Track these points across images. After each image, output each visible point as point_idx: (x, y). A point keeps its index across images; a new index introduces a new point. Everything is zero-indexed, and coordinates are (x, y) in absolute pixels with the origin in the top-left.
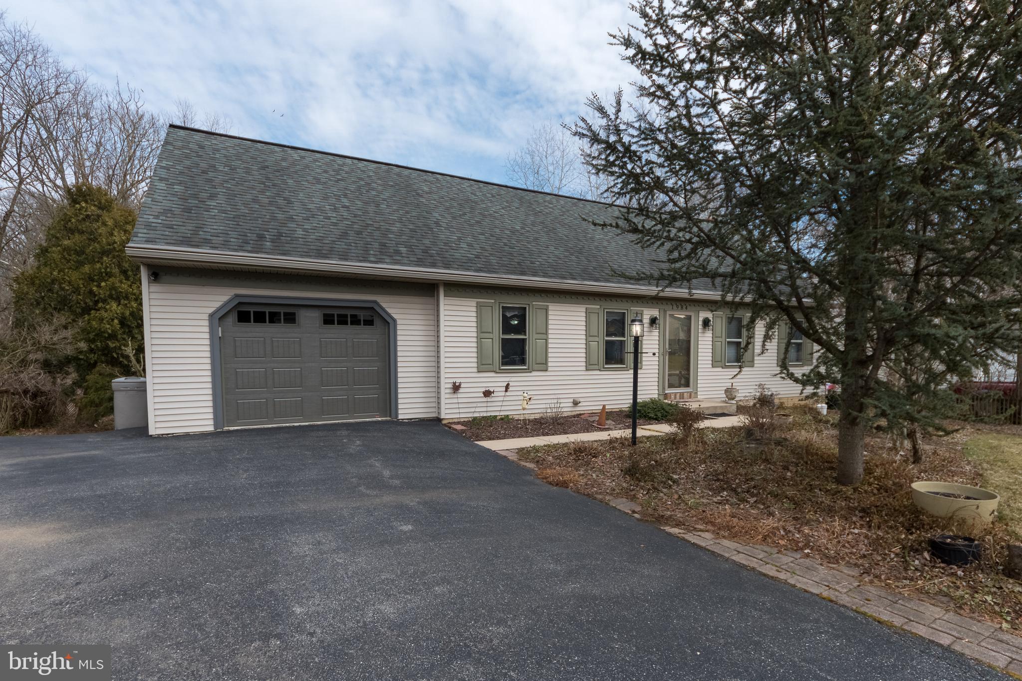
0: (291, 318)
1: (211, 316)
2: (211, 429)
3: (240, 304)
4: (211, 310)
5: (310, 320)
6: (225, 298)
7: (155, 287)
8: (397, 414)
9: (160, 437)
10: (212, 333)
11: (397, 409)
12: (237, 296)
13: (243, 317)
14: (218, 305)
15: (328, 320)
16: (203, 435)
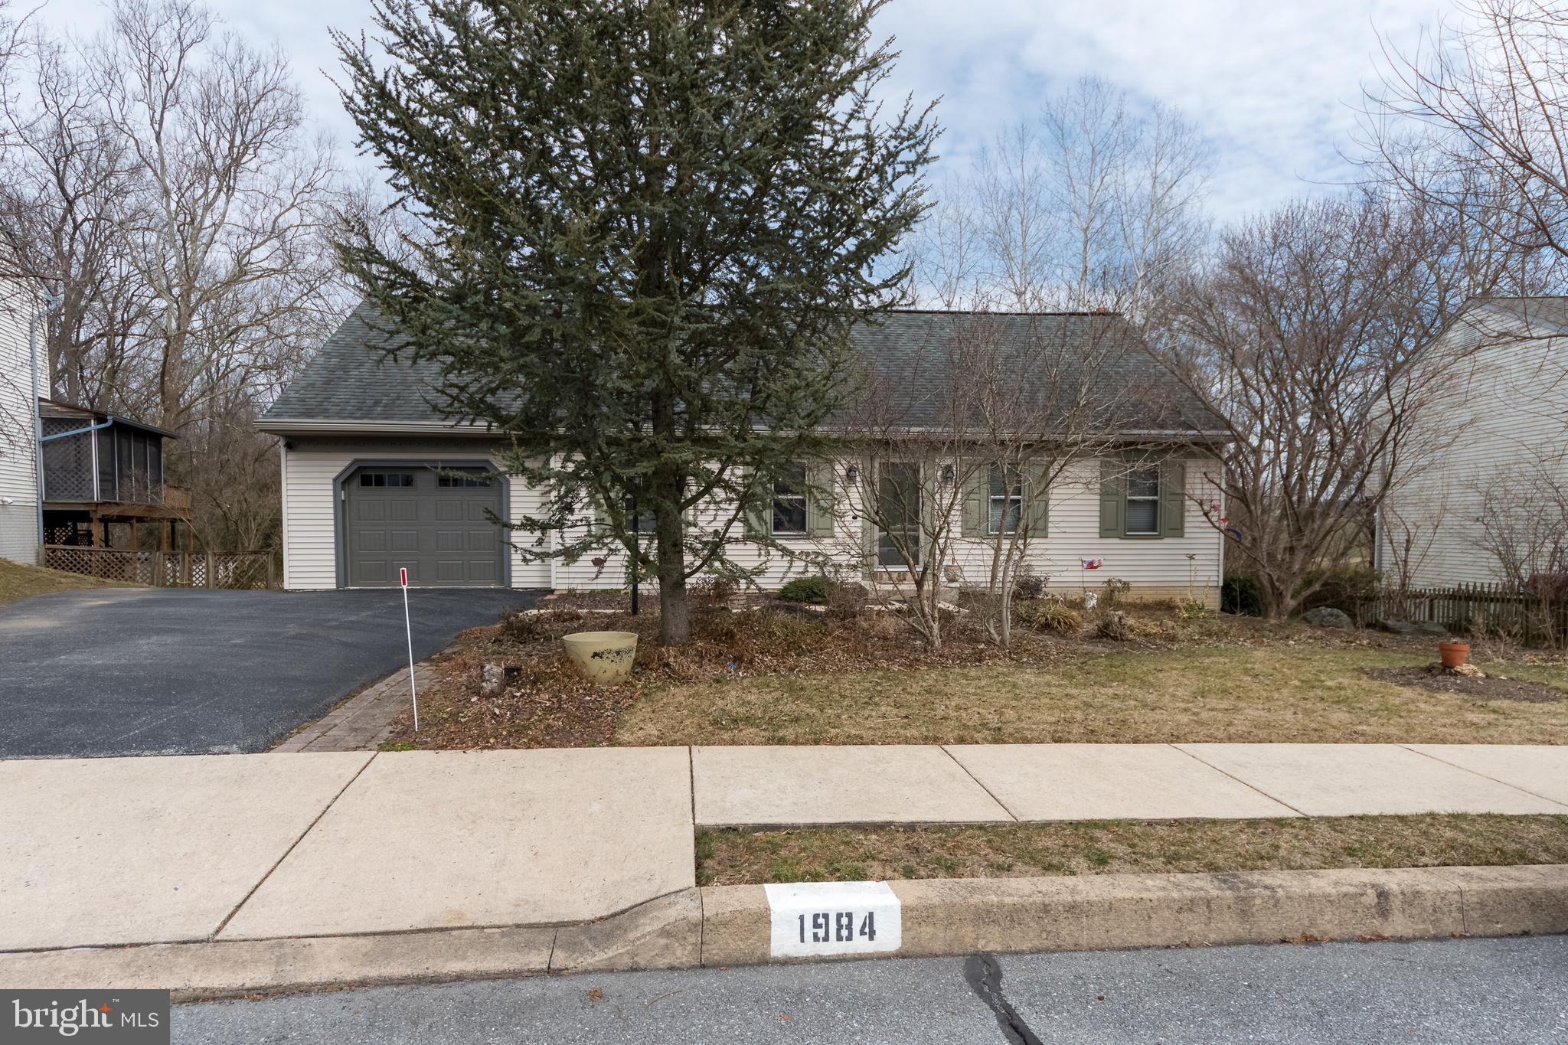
0: (408, 482)
1: (335, 480)
2: (334, 587)
3: (359, 468)
4: (335, 475)
5: (425, 482)
6: (347, 463)
7: (291, 456)
8: (510, 582)
9: (293, 591)
10: (336, 496)
11: (510, 577)
12: (356, 461)
13: (366, 481)
14: (340, 469)
15: (444, 482)
16: (328, 591)
